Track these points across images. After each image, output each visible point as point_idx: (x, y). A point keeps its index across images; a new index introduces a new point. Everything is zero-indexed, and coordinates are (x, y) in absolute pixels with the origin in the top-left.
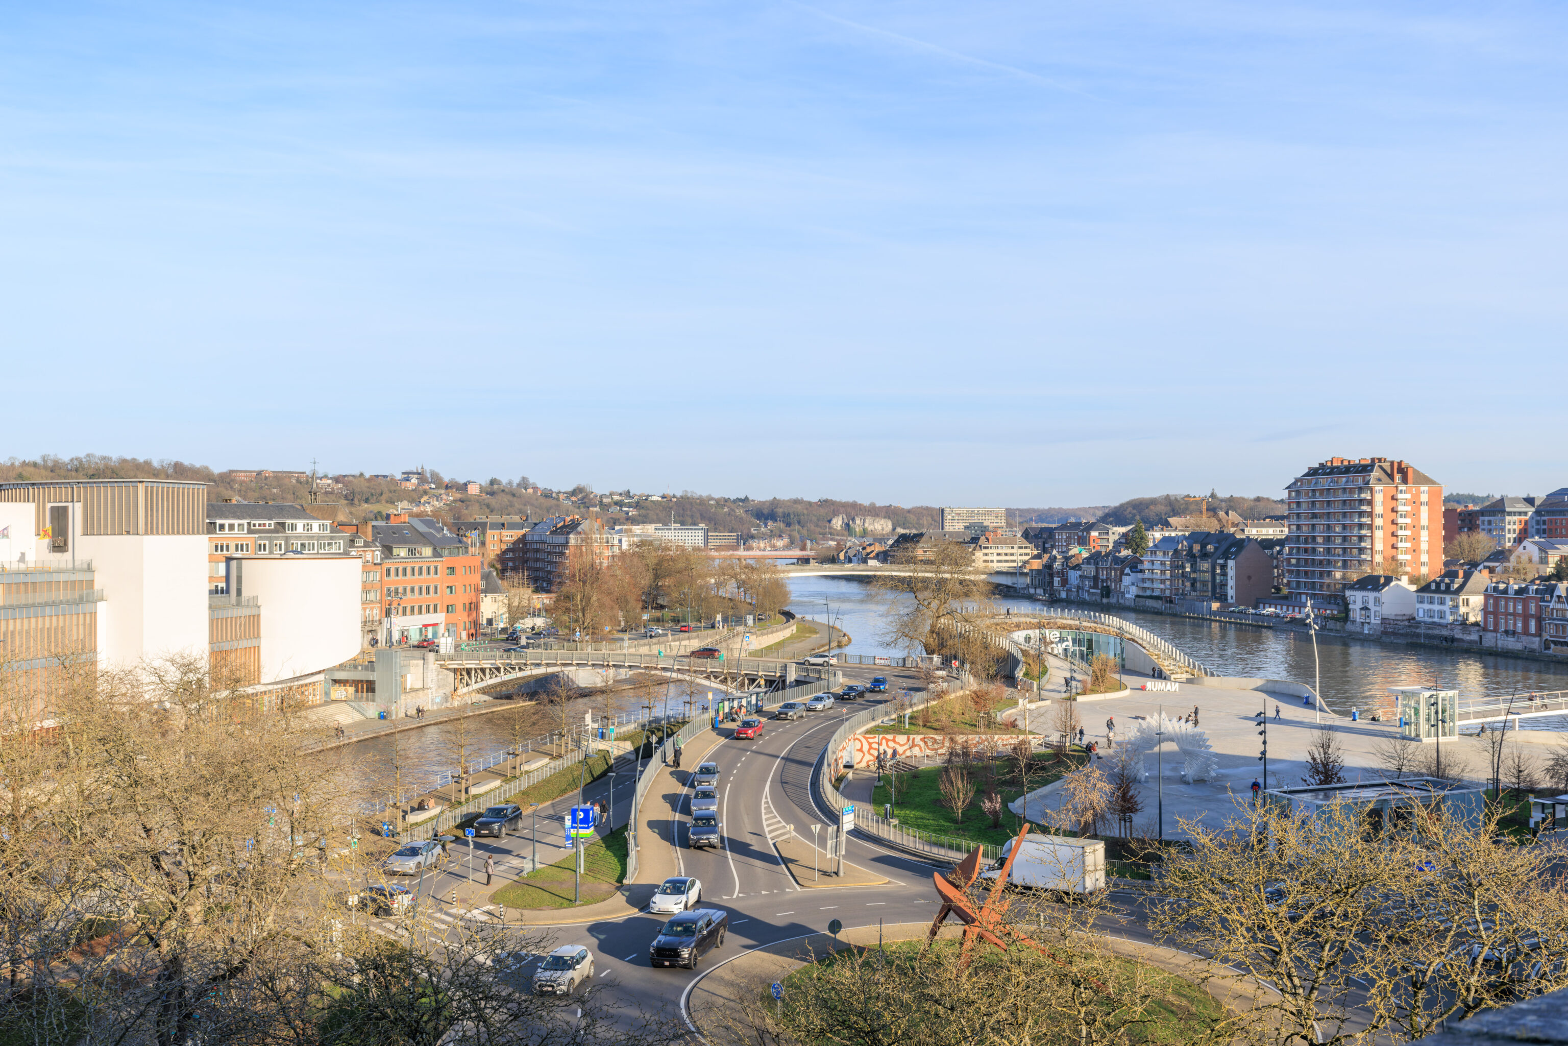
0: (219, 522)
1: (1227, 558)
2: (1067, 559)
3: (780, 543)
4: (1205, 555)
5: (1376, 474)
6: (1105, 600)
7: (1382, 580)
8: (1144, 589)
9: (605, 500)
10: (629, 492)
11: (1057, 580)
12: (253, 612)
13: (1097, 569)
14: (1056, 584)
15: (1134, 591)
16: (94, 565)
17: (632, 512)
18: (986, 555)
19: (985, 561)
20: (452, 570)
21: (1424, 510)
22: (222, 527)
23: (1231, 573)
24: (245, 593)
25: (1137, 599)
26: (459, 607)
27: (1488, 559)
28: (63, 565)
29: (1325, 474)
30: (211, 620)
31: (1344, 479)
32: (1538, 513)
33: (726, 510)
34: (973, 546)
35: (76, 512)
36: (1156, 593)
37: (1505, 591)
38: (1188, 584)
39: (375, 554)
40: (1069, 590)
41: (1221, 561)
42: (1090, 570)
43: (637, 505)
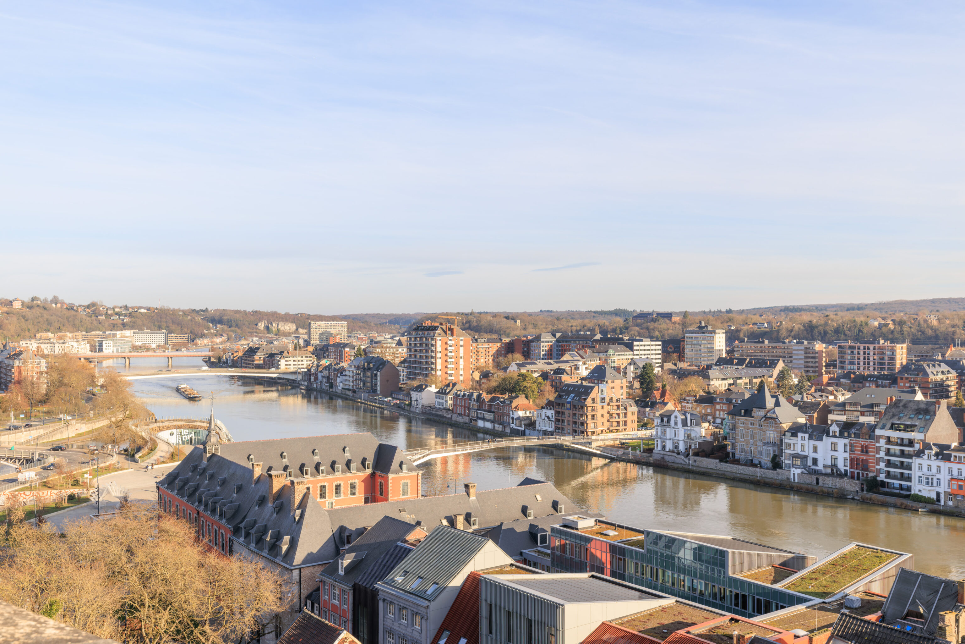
1: (378, 371)
2: (318, 366)
4: (369, 369)
5: (439, 331)
6: (331, 390)
7: (424, 387)
8: (346, 385)
9: (110, 312)
10: (126, 306)
11: (312, 378)
13: (329, 373)
14: (312, 380)
15: (341, 386)
17: (126, 320)
18: (287, 361)
19: (287, 365)
21: (462, 349)
23: (379, 378)
25: (343, 390)
29: (422, 330)
31: (426, 333)
32: (558, 341)
33: (189, 318)
34: (280, 356)
36: (351, 388)
37: (459, 396)
38: (362, 383)
40: (317, 383)
41: (375, 372)
42: (326, 373)
43: (130, 315)
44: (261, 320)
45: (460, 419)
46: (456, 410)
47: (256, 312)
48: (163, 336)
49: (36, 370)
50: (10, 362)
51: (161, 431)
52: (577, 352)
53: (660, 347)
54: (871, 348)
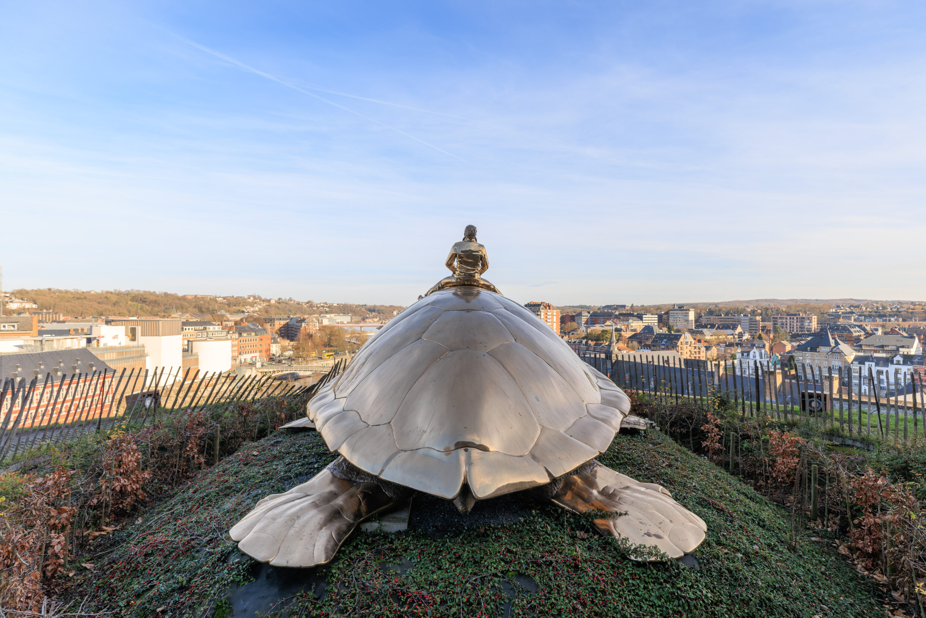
0: (184, 328)
3: (376, 320)
5: (542, 307)
9: (318, 305)
12: (197, 357)
16: (145, 345)
20: (261, 339)
21: (555, 317)
22: (186, 329)
24: (194, 352)
26: (264, 351)
27: (573, 331)
28: (135, 345)
29: (530, 305)
30: (183, 361)
31: (533, 308)
32: (591, 316)
33: (359, 309)
35: (139, 330)
37: (571, 342)
39: (236, 336)
43: (329, 307)
47: (391, 306)
48: (350, 317)
49: (314, 329)
50: (299, 324)
53: (657, 319)
54: (795, 318)
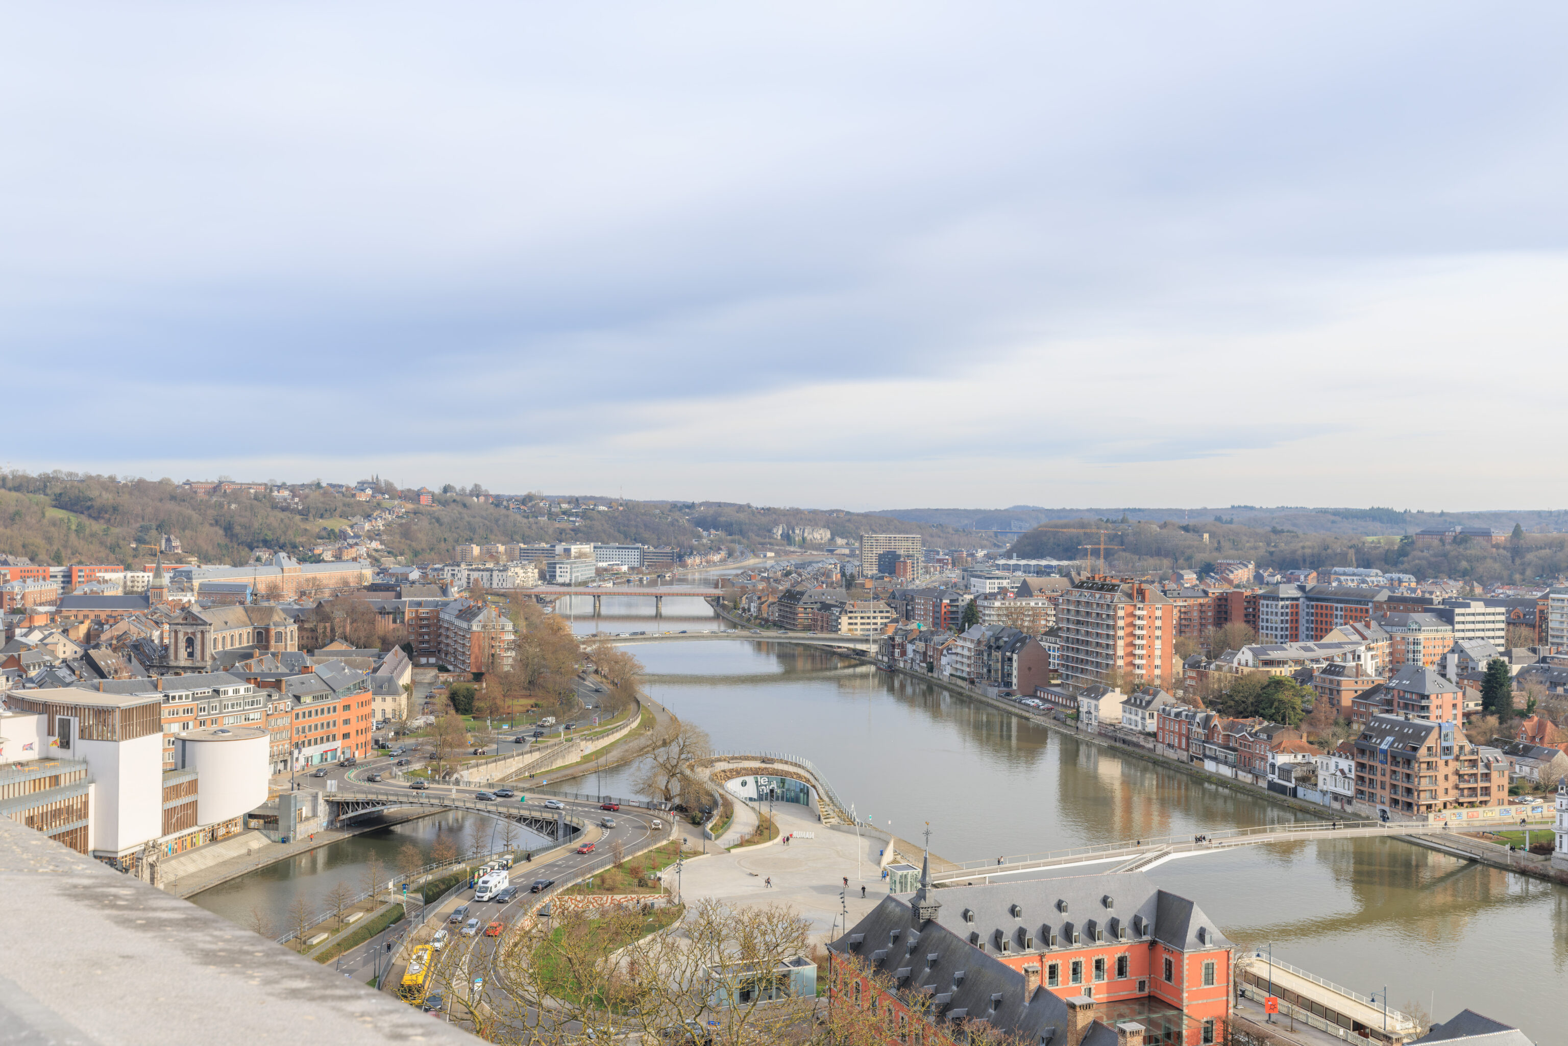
0: (171, 694)
1: (1013, 652)
2: (907, 632)
4: (998, 648)
5: (1119, 594)
6: (930, 674)
7: (1101, 690)
8: (957, 669)
9: (554, 509)
10: (577, 499)
11: (897, 651)
12: (193, 777)
13: (927, 646)
14: (896, 655)
15: (948, 671)
16: (88, 758)
17: (579, 523)
18: (850, 618)
19: (850, 624)
20: (348, 707)
21: (1158, 623)
22: (174, 698)
23: (1015, 665)
24: (188, 765)
25: (952, 678)
26: (353, 734)
29: (1088, 588)
32: (1308, 598)
34: (839, 610)
35: (75, 724)
36: (965, 675)
37: (1169, 713)
38: (985, 670)
39: (287, 703)
40: (905, 661)
41: (1008, 654)
42: (921, 646)
43: (584, 515)
44: (776, 524)
45: (1171, 754)
46: (1164, 738)
47: (769, 509)
48: (636, 553)
49: (503, 638)
50: (464, 624)
51: (729, 778)
52: (1353, 626)
53: (1503, 618)
